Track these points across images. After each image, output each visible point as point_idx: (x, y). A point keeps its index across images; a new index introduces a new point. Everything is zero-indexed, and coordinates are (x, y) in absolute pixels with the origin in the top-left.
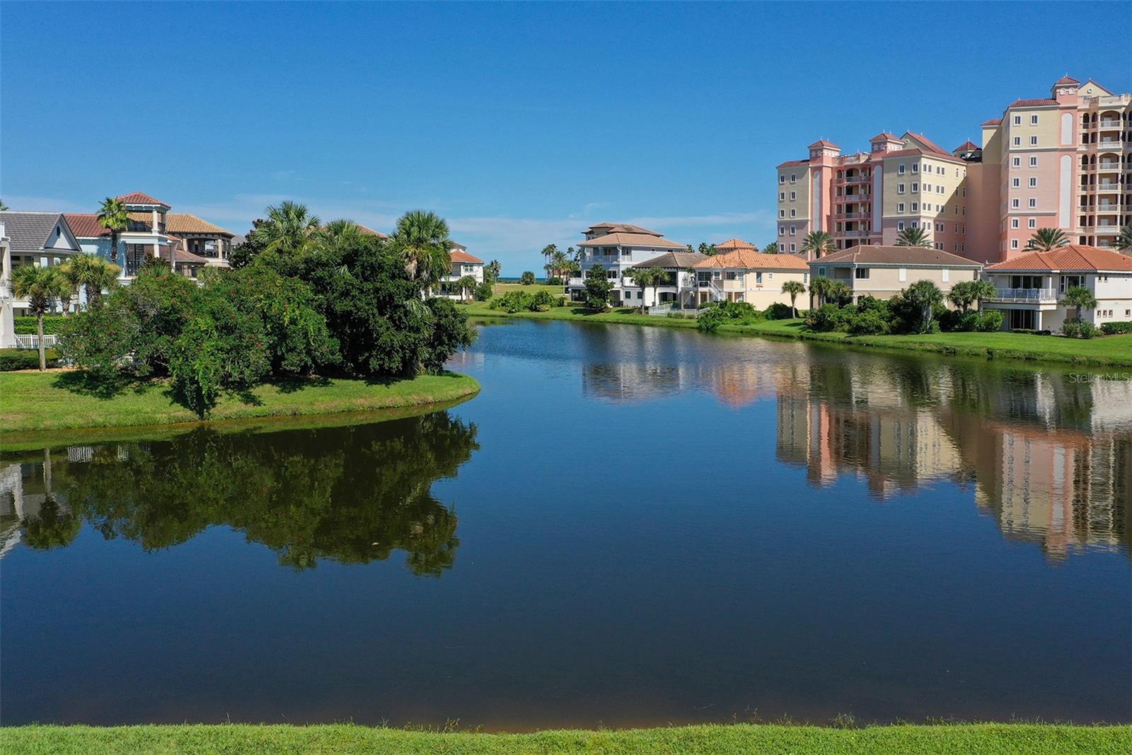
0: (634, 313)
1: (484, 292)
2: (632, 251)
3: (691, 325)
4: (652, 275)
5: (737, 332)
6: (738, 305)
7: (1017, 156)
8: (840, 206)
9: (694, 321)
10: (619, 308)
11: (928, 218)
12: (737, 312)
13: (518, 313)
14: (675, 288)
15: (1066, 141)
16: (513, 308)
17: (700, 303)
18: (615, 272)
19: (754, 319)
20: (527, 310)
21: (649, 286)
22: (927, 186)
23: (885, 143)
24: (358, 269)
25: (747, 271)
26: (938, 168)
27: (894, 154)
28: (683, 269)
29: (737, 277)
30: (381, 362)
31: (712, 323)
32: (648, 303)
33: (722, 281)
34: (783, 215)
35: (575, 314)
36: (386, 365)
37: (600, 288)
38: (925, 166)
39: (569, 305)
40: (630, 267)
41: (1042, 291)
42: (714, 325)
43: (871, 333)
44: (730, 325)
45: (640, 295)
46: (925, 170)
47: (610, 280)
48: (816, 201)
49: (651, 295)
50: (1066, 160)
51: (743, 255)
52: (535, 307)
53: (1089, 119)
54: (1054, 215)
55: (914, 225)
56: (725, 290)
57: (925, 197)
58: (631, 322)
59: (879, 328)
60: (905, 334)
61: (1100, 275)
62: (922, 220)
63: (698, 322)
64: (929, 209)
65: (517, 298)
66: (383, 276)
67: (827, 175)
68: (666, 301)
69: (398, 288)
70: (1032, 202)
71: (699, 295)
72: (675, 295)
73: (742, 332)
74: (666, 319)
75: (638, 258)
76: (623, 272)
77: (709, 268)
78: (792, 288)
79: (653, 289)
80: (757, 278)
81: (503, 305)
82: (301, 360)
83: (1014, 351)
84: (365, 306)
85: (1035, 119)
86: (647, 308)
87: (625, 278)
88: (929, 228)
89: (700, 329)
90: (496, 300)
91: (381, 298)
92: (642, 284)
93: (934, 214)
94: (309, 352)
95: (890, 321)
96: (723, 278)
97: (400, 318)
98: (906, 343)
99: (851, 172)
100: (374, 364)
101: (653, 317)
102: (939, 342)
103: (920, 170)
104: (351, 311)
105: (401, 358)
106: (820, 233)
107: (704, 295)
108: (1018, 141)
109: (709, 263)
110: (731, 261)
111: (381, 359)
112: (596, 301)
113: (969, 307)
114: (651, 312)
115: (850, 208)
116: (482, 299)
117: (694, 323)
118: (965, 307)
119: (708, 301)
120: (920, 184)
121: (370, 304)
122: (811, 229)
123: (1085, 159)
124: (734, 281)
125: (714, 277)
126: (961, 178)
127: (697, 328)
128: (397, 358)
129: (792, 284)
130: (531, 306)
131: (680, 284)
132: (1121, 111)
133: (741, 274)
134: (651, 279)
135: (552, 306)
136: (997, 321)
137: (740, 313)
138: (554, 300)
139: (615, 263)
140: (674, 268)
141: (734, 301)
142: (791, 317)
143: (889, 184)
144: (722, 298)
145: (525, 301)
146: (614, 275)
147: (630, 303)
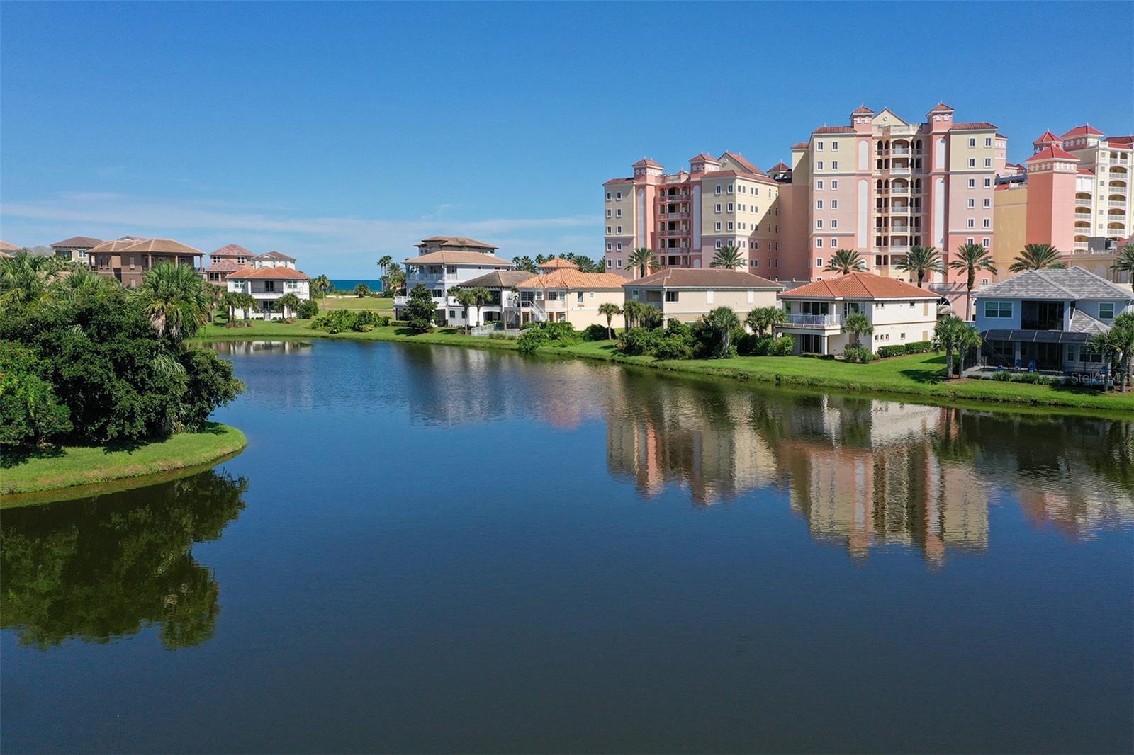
0: (457, 333)
1: (308, 309)
2: (458, 270)
3: (511, 347)
4: (475, 295)
5: (555, 354)
6: (557, 326)
7: (820, 179)
8: (663, 223)
9: (514, 342)
10: (443, 328)
11: (742, 236)
12: (555, 334)
13: (340, 334)
14: (499, 308)
15: (863, 167)
16: (335, 328)
17: (522, 324)
18: (440, 291)
19: (571, 341)
20: (350, 330)
21: (473, 304)
22: (742, 206)
23: (703, 164)
24: (93, 329)
25: (568, 291)
26: (752, 189)
27: (712, 174)
28: (507, 288)
29: (559, 297)
30: (121, 428)
31: (531, 344)
32: (473, 323)
33: (544, 301)
34: (610, 231)
35: (398, 334)
36: (127, 430)
37: (423, 308)
38: (739, 187)
39: (394, 324)
40: (455, 285)
41: (827, 317)
42: (533, 347)
43: (675, 357)
44: (548, 347)
45: (464, 315)
46: (739, 191)
47: (434, 300)
48: (641, 218)
49: (476, 315)
50: (863, 184)
51: (565, 275)
52: (358, 326)
53: (883, 146)
54: (853, 235)
55: (730, 243)
56: (547, 310)
57: (740, 217)
58: (454, 343)
59: (683, 353)
60: (706, 359)
61: (877, 303)
62: (738, 239)
63: (518, 343)
64: (744, 228)
65: (341, 317)
66: (121, 336)
67: (651, 193)
68: (491, 321)
69: (139, 349)
70: (834, 224)
71: (522, 314)
72: (499, 314)
73: (559, 354)
74: (488, 340)
75: (464, 276)
76: (448, 290)
77: (532, 288)
78: (608, 310)
79: (476, 308)
80: (579, 297)
81: (325, 324)
82: (20, 433)
83: (799, 376)
84: (97, 370)
85: (835, 145)
86: (470, 328)
87: (449, 298)
88: (744, 246)
89: (519, 350)
90: (318, 320)
91: (119, 360)
92: (465, 304)
93: (749, 232)
94: (31, 423)
95: (693, 346)
96: (546, 298)
97: (143, 380)
98: (706, 368)
99: (672, 191)
100: (112, 430)
101: (474, 337)
102: (735, 367)
103: (735, 190)
104: (81, 376)
105: (145, 422)
106: (644, 250)
107: (526, 315)
108: (821, 165)
109: (532, 282)
110: (553, 280)
111: (120, 425)
112: (419, 321)
113: (765, 331)
114: (475, 333)
115: (672, 225)
116: (306, 317)
117: (514, 344)
118: (761, 331)
119: (530, 322)
120: (735, 204)
121: (105, 367)
122: (637, 245)
123: (879, 183)
124: (555, 301)
125: (536, 297)
126: (774, 198)
127: (517, 350)
128: (140, 422)
129: (608, 306)
130: (354, 326)
131: (505, 303)
132: (910, 140)
133: (562, 294)
134: (474, 299)
135: (376, 326)
136: (788, 346)
137: (559, 335)
138: (379, 318)
139: (440, 281)
140: (498, 287)
141: (555, 321)
142: (607, 338)
143: (707, 202)
144: (544, 318)
145: (346, 322)
146: (439, 294)
147: (454, 323)
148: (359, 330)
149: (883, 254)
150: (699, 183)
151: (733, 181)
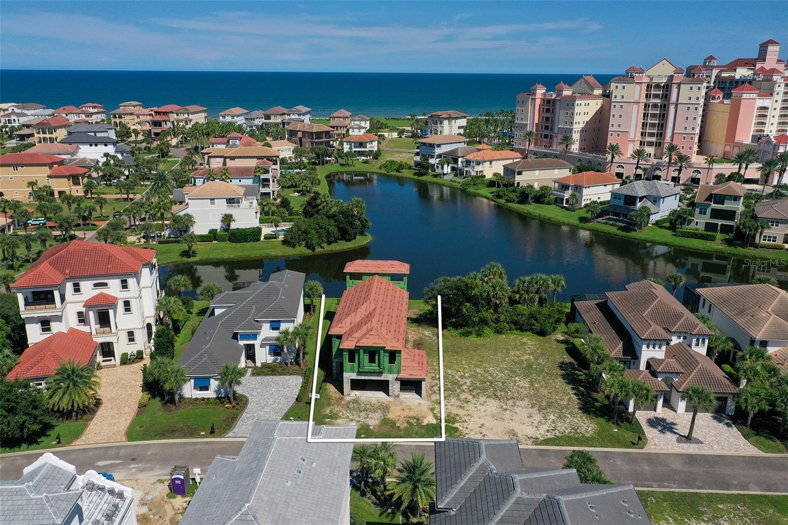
0: (438, 177)
1: (377, 155)
2: (442, 146)
3: (458, 187)
6: (478, 178)
7: (615, 104)
8: (543, 117)
9: (459, 185)
11: (577, 128)
13: (391, 173)
14: (457, 166)
15: (636, 98)
16: (389, 170)
17: (464, 176)
18: (433, 155)
20: (395, 171)
21: (446, 163)
22: (578, 113)
23: (562, 91)
24: (344, 216)
25: (485, 162)
26: (586, 104)
27: (566, 97)
28: (461, 157)
29: (481, 164)
31: (466, 187)
32: (445, 172)
33: (475, 165)
35: (414, 175)
36: (350, 237)
37: (426, 163)
38: (578, 104)
39: (413, 169)
40: (440, 153)
42: (466, 189)
44: (472, 189)
45: (442, 168)
47: (430, 160)
48: (532, 114)
50: (636, 106)
52: (398, 169)
53: (649, 87)
54: (628, 132)
55: (571, 132)
56: (475, 170)
57: (576, 118)
58: (436, 182)
60: (521, 204)
61: (585, 187)
62: (574, 130)
63: (461, 186)
64: (579, 124)
65: (392, 163)
67: (538, 102)
68: (453, 172)
70: (619, 126)
71: (465, 171)
72: (457, 168)
74: (450, 183)
75: (444, 148)
76: (436, 156)
77: (471, 159)
78: (496, 175)
79: (447, 165)
80: (490, 164)
81: (385, 167)
82: (333, 238)
84: (346, 225)
85: (624, 87)
86: (444, 174)
87: (437, 159)
88: (578, 133)
90: (382, 164)
91: (349, 222)
92: (443, 163)
93: (581, 126)
95: (518, 198)
97: (353, 226)
99: (549, 101)
101: (445, 180)
102: (532, 208)
103: (574, 107)
106: (531, 132)
107: (467, 171)
108: (616, 97)
109: (471, 155)
110: (479, 156)
112: (423, 171)
114: (446, 177)
115: (547, 119)
116: (376, 159)
119: (468, 175)
120: (575, 112)
122: (529, 129)
123: (646, 105)
124: (479, 166)
125: (472, 163)
126: (599, 106)
127: (460, 189)
128: (352, 235)
131: (459, 164)
132: (662, 85)
133: (483, 163)
134: (447, 161)
135: (406, 170)
137: (477, 183)
138: (407, 166)
139: (433, 151)
140: (457, 156)
141: (478, 175)
142: (495, 186)
143: (562, 111)
144: (473, 174)
145: (395, 167)
146: (432, 157)
147: (438, 171)
148: (399, 172)
149: (643, 140)
150: (559, 100)
151: (575, 101)
